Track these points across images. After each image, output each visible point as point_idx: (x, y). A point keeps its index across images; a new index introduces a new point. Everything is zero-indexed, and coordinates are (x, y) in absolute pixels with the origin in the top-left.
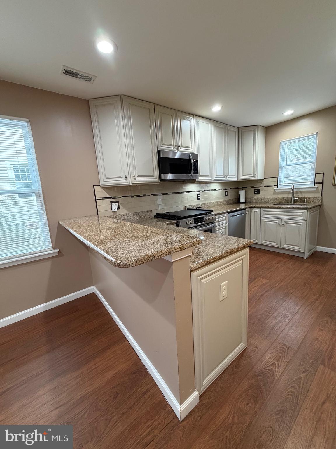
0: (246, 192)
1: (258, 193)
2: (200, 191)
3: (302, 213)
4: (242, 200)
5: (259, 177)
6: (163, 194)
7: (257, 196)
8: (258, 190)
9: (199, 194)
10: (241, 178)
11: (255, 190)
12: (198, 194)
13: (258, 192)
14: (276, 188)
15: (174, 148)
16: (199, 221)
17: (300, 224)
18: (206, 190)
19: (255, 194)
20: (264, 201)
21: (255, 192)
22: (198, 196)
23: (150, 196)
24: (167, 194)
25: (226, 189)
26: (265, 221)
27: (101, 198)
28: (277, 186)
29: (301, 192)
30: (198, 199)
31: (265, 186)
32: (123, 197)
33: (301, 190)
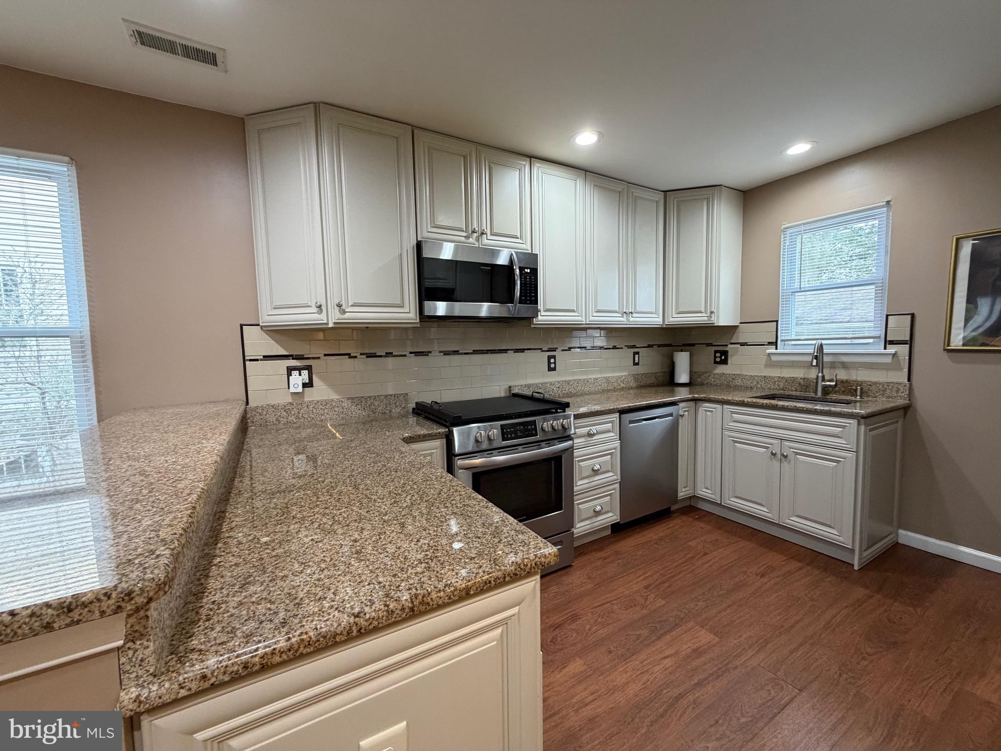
0: (691, 356)
1: (725, 362)
2: (557, 348)
3: (844, 427)
4: (683, 377)
5: (724, 319)
6: (446, 353)
7: (721, 369)
8: (725, 353)
9: (554, 357)
10: (672, 319)
11: (716, 352)
12: (549, 358)
13: (723, 358)
14: (772, 350)
15: (467, 237)
16: (519, 434)
17: (838, 462)
18: (574, 348)
19: (716, 362)
20: (738, 382)
21: (715, 357)
22: (549, 363)
23: (405, 356)
24: (456, 352)
25: (634, 347)
26: (735, 442)
27: (262, 357)
28: (775, 344)
29: (845, 366)
30: (550, 369)
31: (743, 344)
32: (325, 355)
33: (845, 359)
